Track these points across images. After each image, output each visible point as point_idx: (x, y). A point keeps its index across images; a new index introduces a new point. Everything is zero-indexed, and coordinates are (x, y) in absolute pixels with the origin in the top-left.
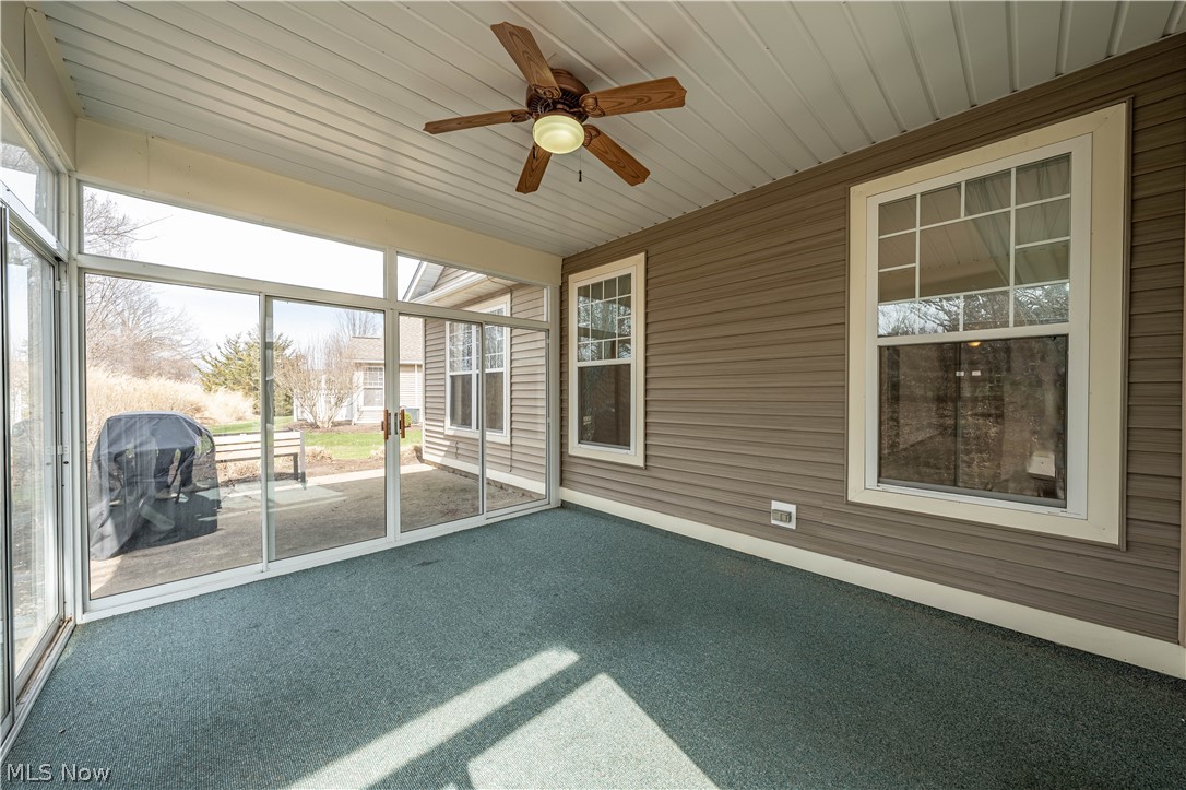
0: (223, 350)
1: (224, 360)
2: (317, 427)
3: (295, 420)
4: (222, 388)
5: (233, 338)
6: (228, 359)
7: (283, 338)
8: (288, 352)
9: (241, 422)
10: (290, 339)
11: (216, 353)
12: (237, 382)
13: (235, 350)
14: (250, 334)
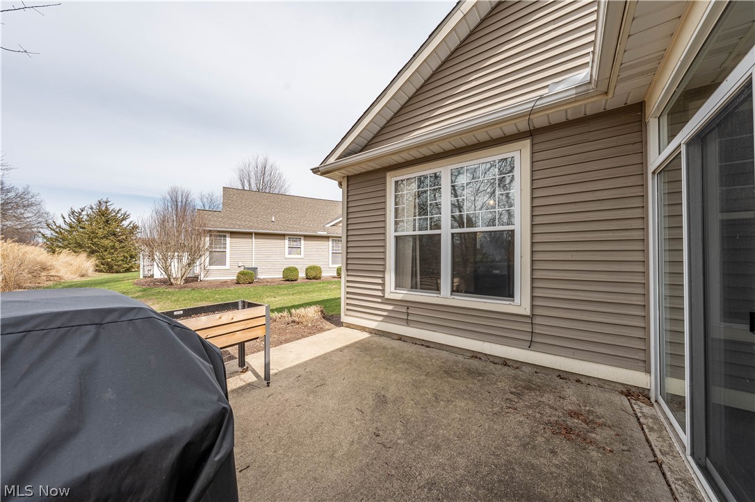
0: (67, 220)
1: (68, 228)
2: (172, 284)
3: (141, 277)
4: (65, 251)
5: (77, 209)
6: (71, 227)
7: (122, 212)
8: (125, 223)
9: (84, 279)
10: (128, 213)
11: (60, 222)
12: (80, 246)
13: (78, 220)
14: (92, 208)
